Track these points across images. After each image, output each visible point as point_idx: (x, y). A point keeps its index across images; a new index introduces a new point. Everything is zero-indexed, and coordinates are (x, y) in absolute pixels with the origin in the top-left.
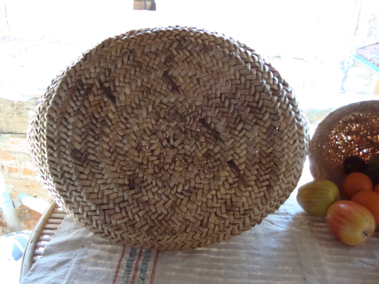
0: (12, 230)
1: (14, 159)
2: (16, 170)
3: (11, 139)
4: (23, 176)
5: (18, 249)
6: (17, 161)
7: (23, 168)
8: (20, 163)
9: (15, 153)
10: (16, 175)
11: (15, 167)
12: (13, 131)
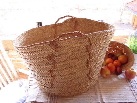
0: (17, 79)
1: (14, 57)
2: (15, 61)
3: (12, 52)
4: (17, 62)
5: (20, 84)
6: (15, 58)
7: (17, 60)
8: (16, 58)
9: (14, 56)
10: (15, 62)
11: (14, 60)
12: (13, 49)
